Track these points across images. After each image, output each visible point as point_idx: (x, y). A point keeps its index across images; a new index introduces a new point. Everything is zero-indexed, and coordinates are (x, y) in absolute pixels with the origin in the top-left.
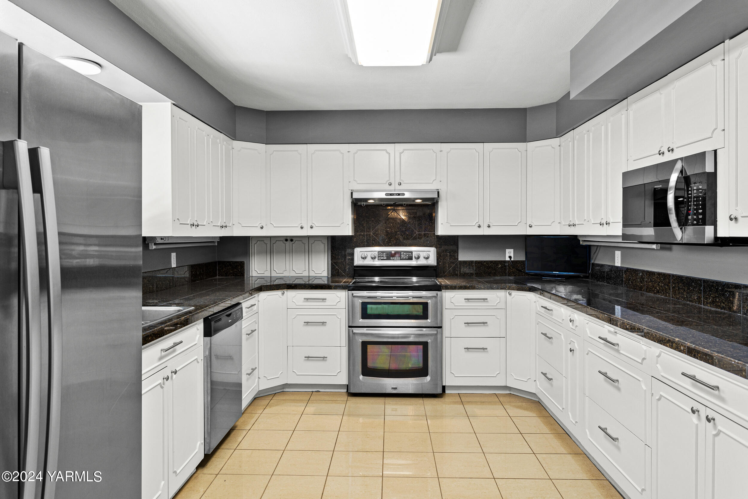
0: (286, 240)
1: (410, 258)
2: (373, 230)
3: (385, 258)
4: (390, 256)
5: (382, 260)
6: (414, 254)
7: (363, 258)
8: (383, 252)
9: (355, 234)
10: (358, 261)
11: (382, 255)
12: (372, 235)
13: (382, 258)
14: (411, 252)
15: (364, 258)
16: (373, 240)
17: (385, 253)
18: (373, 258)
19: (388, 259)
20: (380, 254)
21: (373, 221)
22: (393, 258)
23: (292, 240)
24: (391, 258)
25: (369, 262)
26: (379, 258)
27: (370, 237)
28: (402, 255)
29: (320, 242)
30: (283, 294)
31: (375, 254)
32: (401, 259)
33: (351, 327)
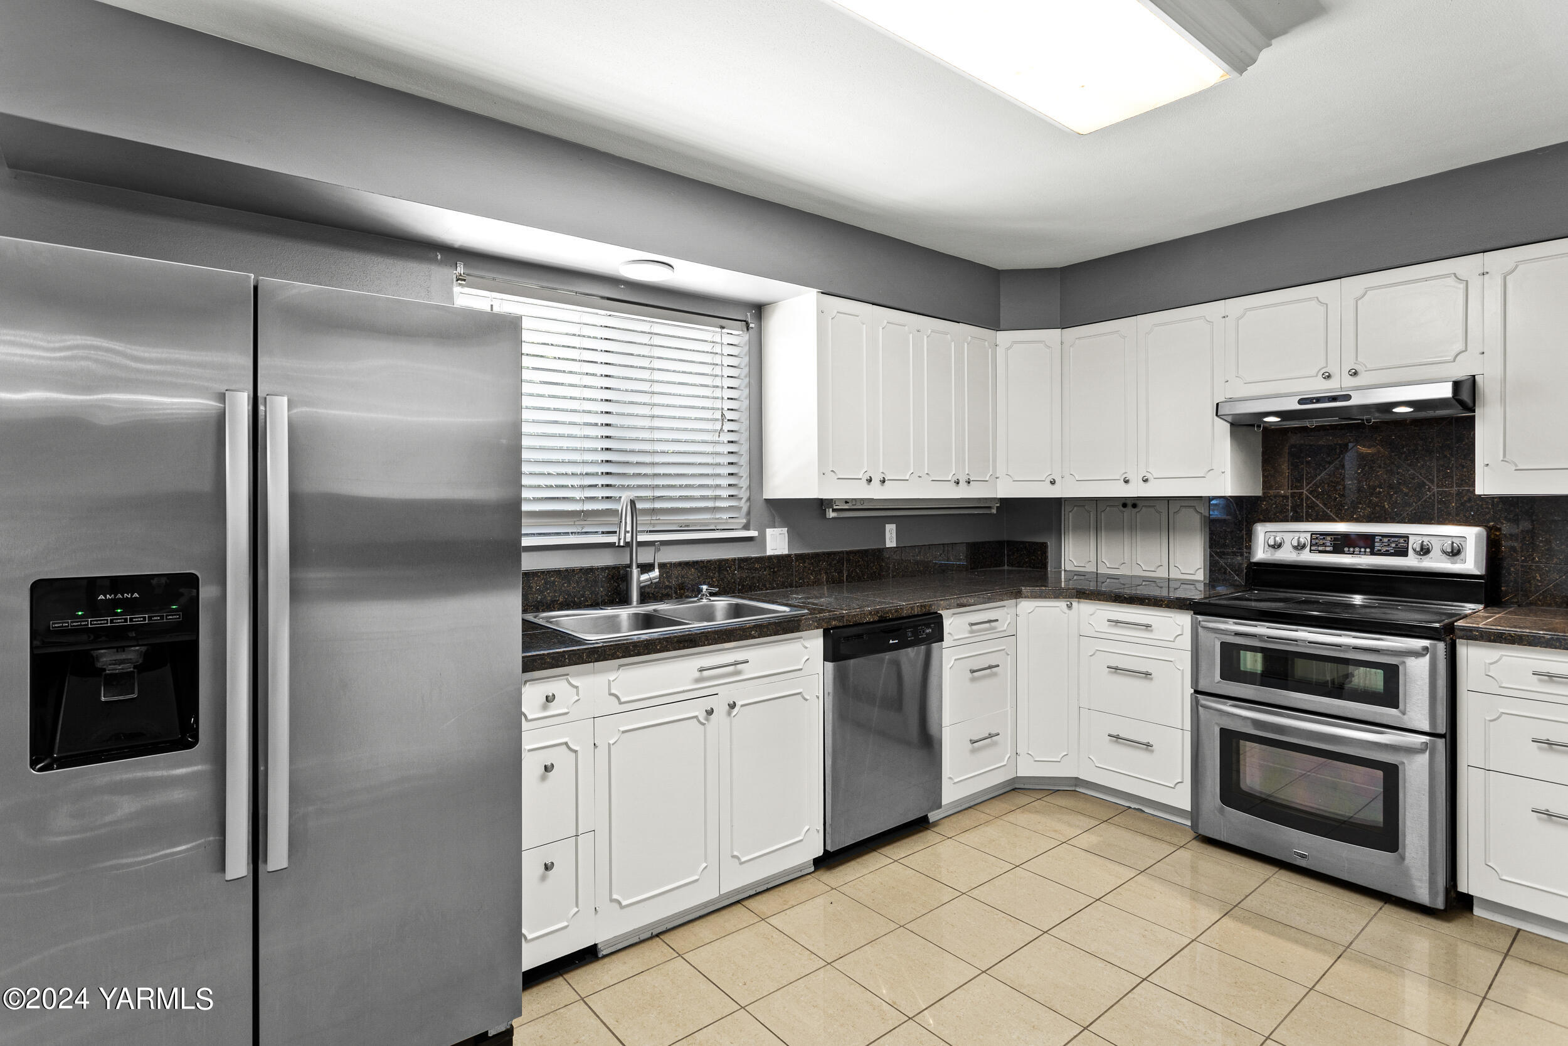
0: (1125, 505)
1: (1403, 553)
2: (1308, 484)
3: (1328, 549)
4: (1342, 543)
5: (1320, 552)
6: (1414, 543)
7: (1273, 547)
8: (1325, 535)
9: (1264, 493)
10: (1261, 552)
11: (1321, 542)
12: (1307, 496)
13: (1321, 548)
14: (1406, 537)
15: (1277, 546)
16: (1308, 507)
17: (1329, 538)
18: (1300, 547)
19: (1337, 550)
20: (1317, 538)
21: (1308, 462)
22: (1352, 549)
23: (1134, 506)
24: (1346, 549)
25: (1287, 555)
26: (1313, 548)
27: (1302, 499)
28: (1376, 544)
29: (1192, 510)
30: (1070, 607)
31: (1305, 538)
32: (1373, 553)
33: (1197, 692)
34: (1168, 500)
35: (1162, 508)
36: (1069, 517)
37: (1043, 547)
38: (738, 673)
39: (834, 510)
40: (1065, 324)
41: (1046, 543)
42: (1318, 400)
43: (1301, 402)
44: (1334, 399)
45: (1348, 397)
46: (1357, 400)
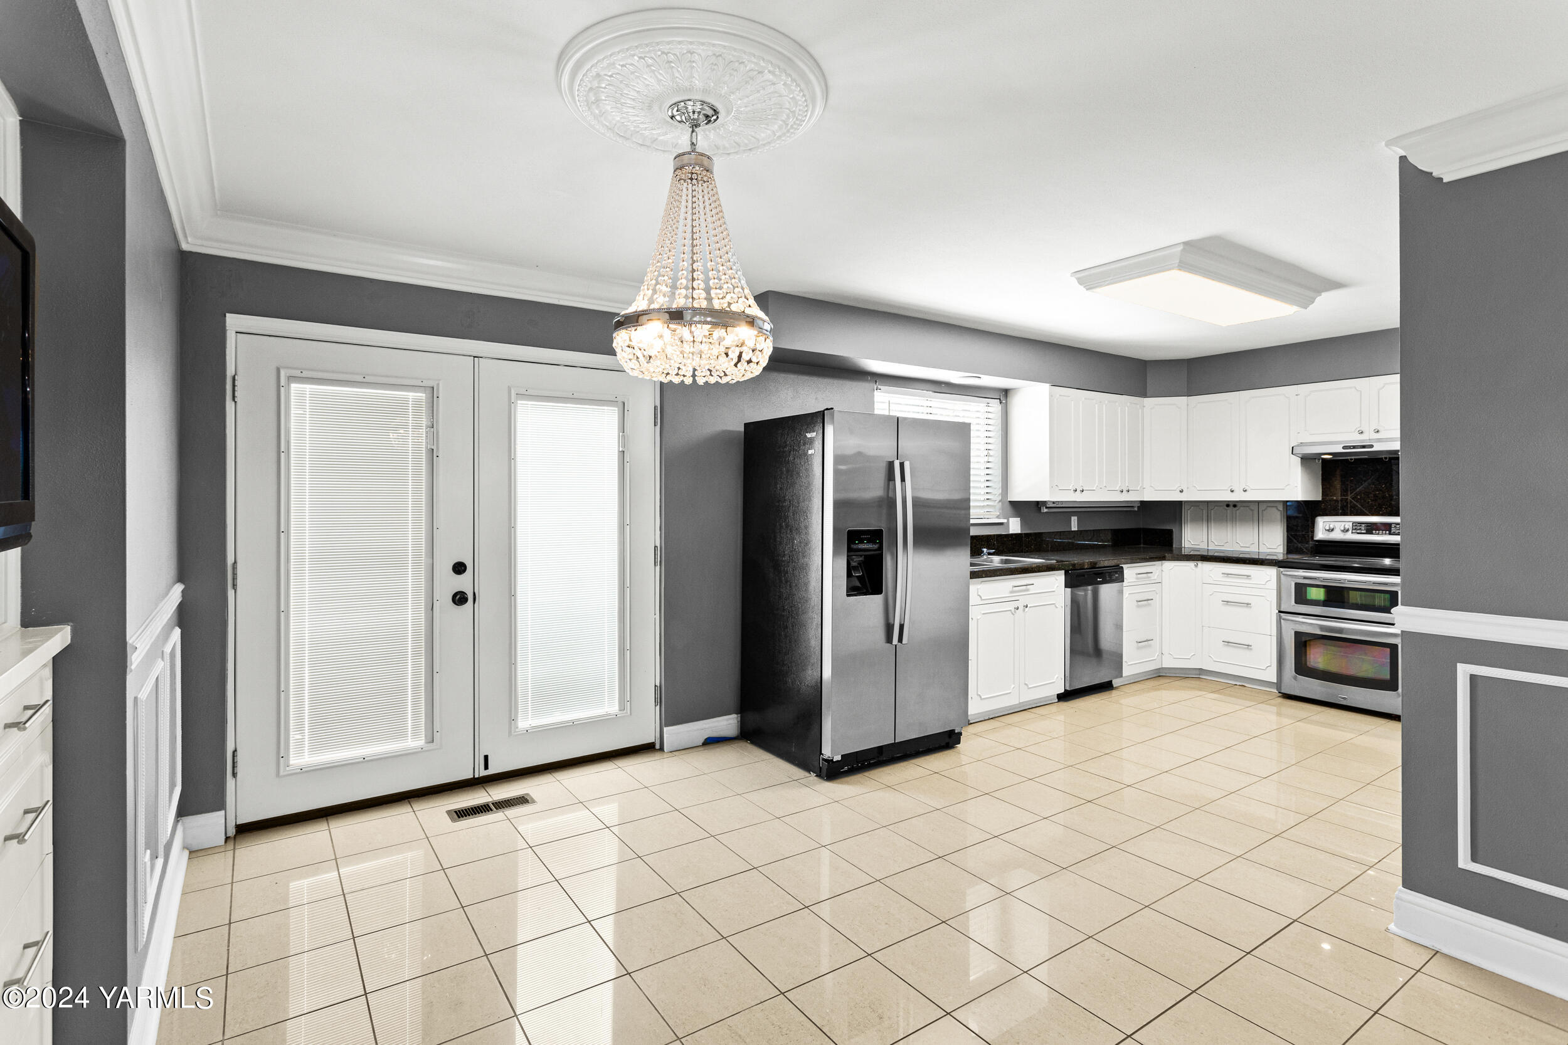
0: (1228, 506)
2: (1351, 493)
3: (1363, 532)
4: (1371, 528)
5: (1358, 533)
7: (1328, 530)
8: (1361, 523)
9: (1323, 499)
10: (1320, 534)
11: (1359, 528)
12: (1351, 501)
13: (1358, 531)
15: (1331, 530)
16: (1351, 507)
17: (1363, 525)
18: (1345, 531)
19: (1367, 532)
20: (1356, 526)
21: (1351, 481)
22: (1377, 532)
23: (1235, 506)
24: (1374, 532)
25: (1337, 536)
26: (1354, 531)
27: (1347, 503)
28: (1392, 529)
29: (1274, 509)
30: (1196, 566)
31: (1349, 526)
32: (1390, 534)
33: (1280, 612)
34: (1259, 502)
35: (1255, 507)
36: (1187, 513)
37: (1170, 532)
38: (1028, 590)
39: (1046, 508)
40: (1189, 394)
41: (1172, 530)
42: (1354, 447)
43: (1344, 448)
44: (1364, 447)
45: (1372, 446)
46: (1377, 447)
